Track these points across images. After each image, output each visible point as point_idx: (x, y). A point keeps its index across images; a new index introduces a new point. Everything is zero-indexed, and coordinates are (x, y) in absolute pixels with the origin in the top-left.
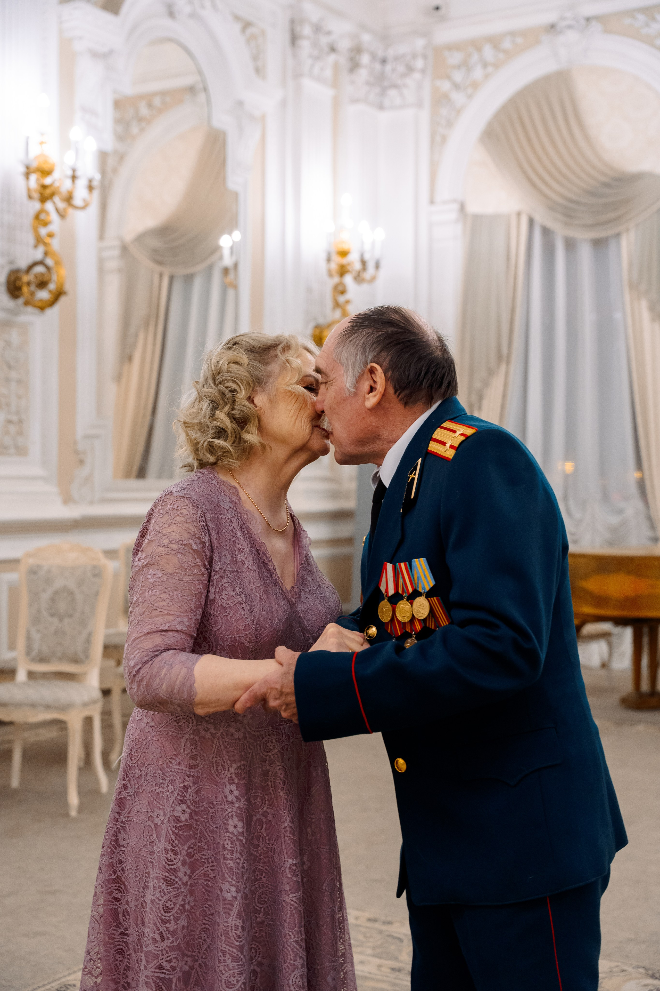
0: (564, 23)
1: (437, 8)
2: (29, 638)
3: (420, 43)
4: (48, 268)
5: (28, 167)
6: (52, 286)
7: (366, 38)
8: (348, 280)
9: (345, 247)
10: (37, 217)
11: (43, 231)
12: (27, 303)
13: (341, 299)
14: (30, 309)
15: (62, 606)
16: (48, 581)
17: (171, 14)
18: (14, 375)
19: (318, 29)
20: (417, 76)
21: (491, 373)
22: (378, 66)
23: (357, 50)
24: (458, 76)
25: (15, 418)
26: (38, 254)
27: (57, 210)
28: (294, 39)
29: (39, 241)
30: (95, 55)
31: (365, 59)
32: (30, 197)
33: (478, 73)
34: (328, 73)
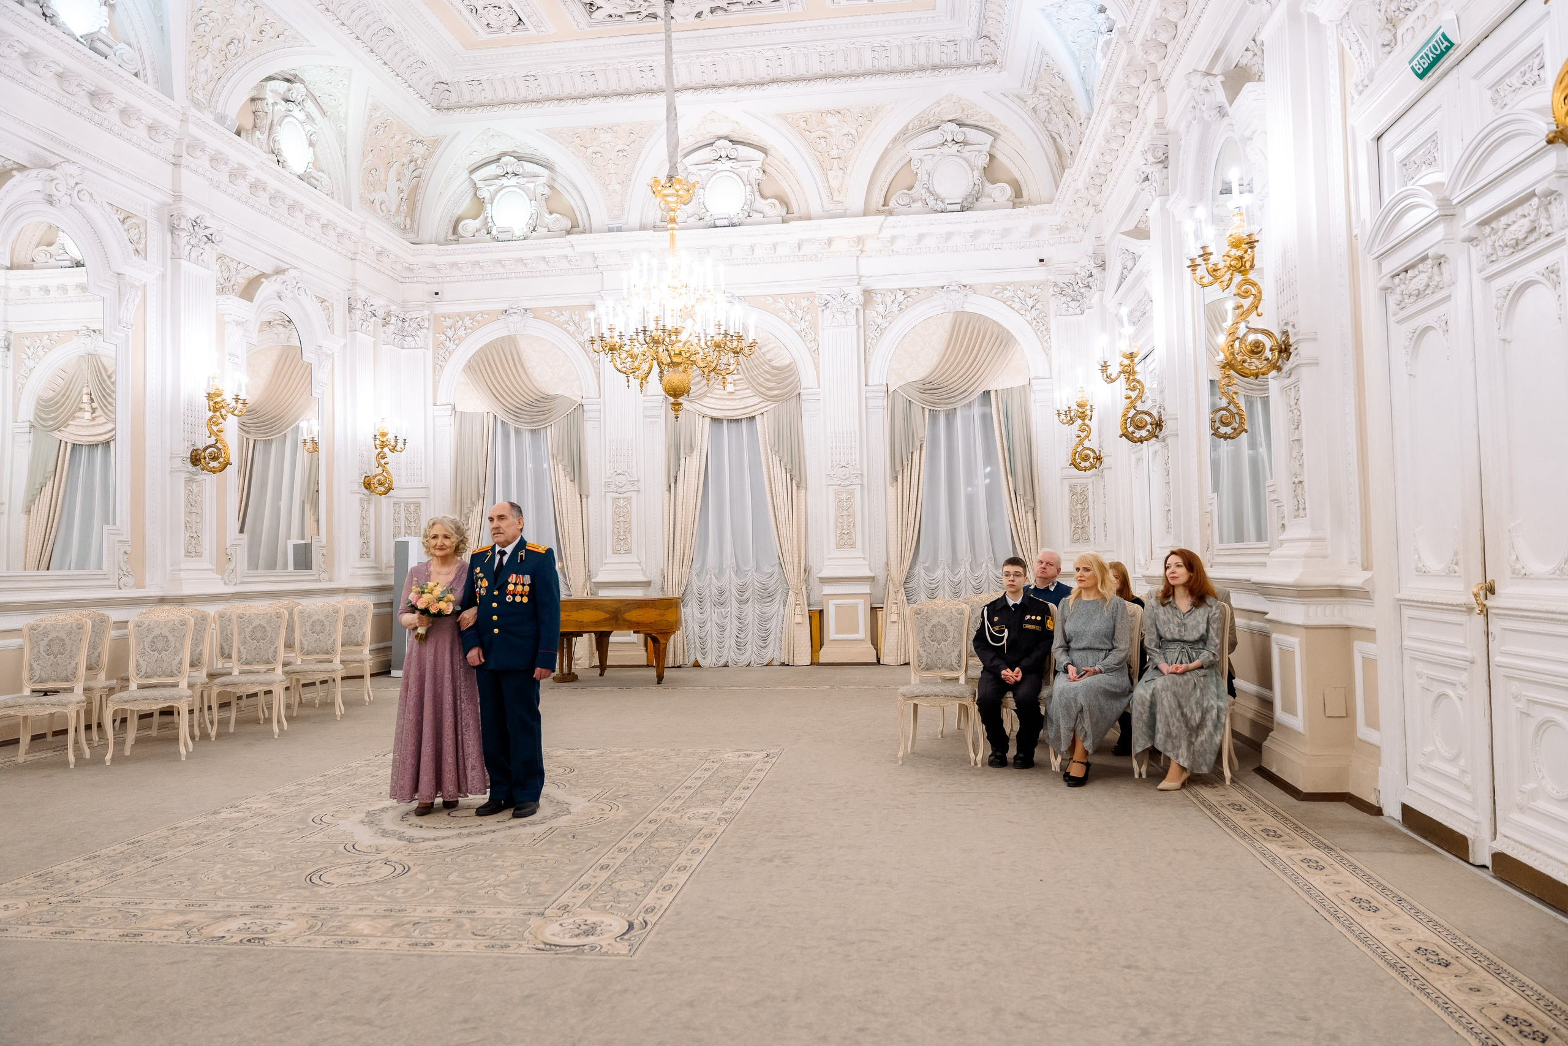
0: (511, 311)
1: (437, 294)
2: (239, 652)
3: (427, 312)
4: (217, 448)
5: (209, 394)
6: (221, 460)
7: (393, 308)
8: (386, 450)
9: (385, 431)
10: (210, 419)
11: (215, 428)
12: (203, 470)
13: (383, 461)
14: (205, 471)
15: (259, 635)
16: (249, 622)
17: (280, 298)
18: (194, 510)
19: (365, 303)
20: (425, 331)
21: (473, 504)
22: (400, 323)
23: (389, 314)
24: (450, 333)
25: (195, 536)
26: (212, 441)
27: (221, 415)
28: (350, 309)
29: (211, 433)
30: (238, 324)
31: (393, 320)
32: (210, 410)
33: (462, 332)
34: (371, 328)
